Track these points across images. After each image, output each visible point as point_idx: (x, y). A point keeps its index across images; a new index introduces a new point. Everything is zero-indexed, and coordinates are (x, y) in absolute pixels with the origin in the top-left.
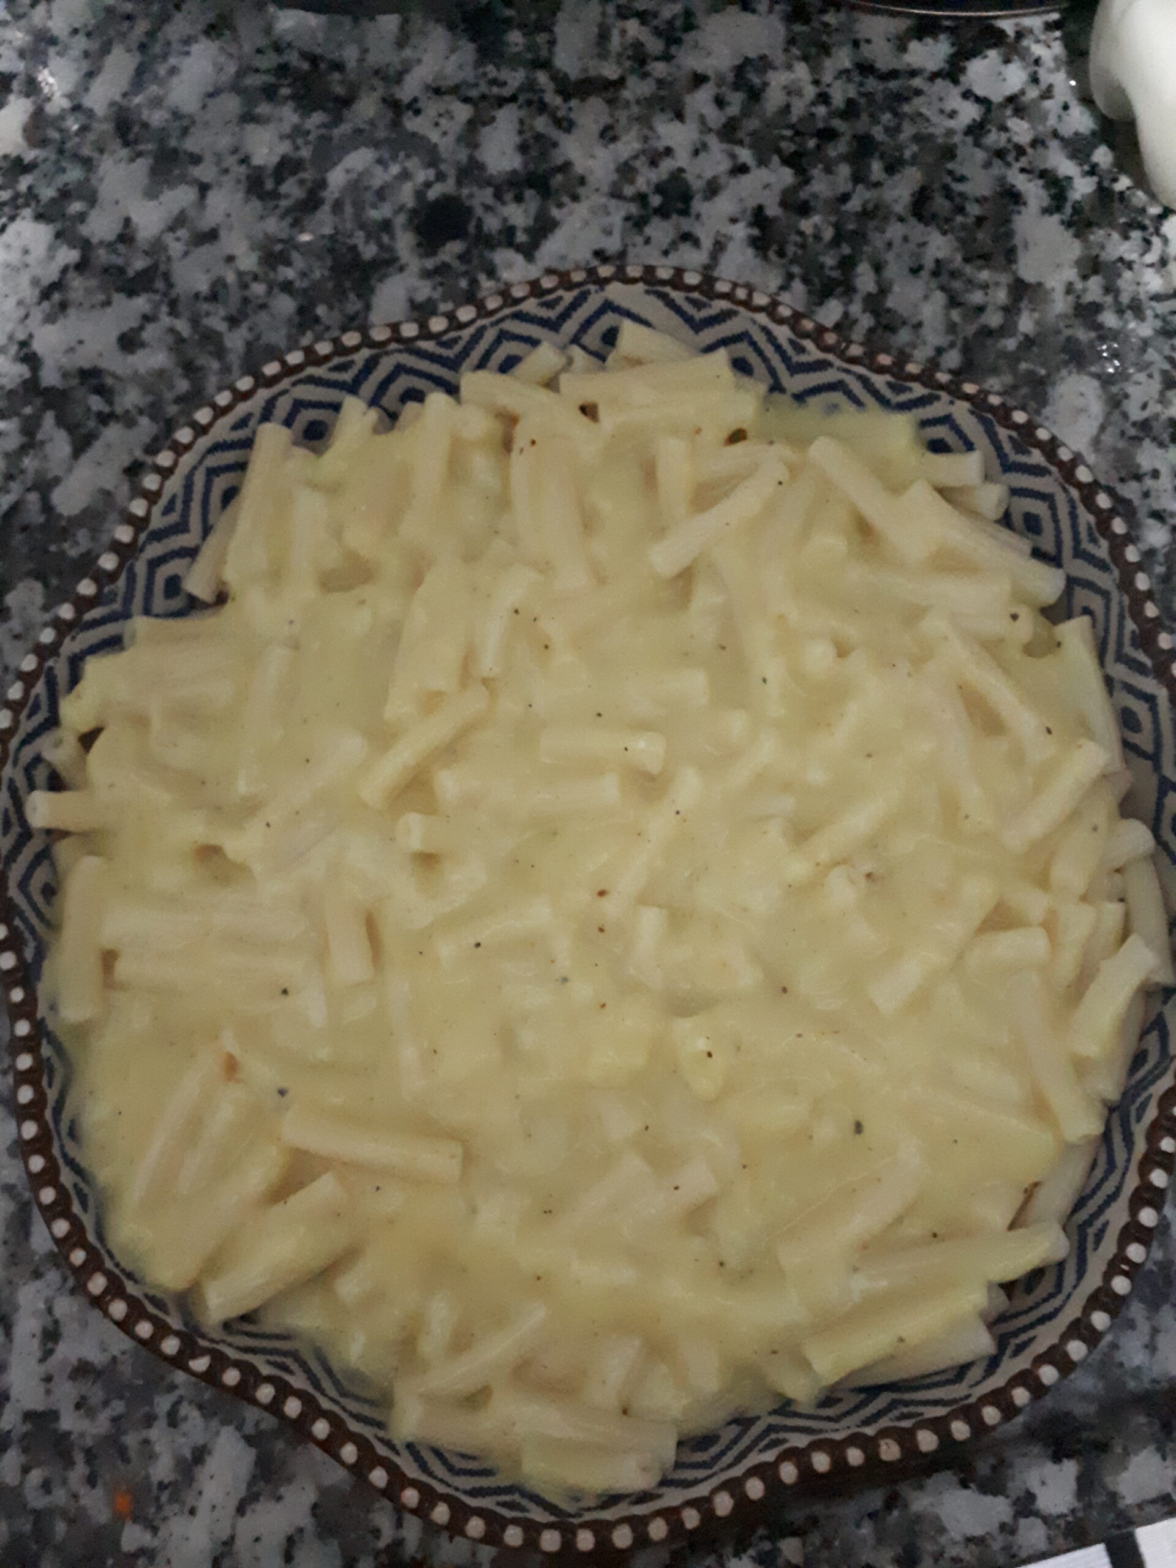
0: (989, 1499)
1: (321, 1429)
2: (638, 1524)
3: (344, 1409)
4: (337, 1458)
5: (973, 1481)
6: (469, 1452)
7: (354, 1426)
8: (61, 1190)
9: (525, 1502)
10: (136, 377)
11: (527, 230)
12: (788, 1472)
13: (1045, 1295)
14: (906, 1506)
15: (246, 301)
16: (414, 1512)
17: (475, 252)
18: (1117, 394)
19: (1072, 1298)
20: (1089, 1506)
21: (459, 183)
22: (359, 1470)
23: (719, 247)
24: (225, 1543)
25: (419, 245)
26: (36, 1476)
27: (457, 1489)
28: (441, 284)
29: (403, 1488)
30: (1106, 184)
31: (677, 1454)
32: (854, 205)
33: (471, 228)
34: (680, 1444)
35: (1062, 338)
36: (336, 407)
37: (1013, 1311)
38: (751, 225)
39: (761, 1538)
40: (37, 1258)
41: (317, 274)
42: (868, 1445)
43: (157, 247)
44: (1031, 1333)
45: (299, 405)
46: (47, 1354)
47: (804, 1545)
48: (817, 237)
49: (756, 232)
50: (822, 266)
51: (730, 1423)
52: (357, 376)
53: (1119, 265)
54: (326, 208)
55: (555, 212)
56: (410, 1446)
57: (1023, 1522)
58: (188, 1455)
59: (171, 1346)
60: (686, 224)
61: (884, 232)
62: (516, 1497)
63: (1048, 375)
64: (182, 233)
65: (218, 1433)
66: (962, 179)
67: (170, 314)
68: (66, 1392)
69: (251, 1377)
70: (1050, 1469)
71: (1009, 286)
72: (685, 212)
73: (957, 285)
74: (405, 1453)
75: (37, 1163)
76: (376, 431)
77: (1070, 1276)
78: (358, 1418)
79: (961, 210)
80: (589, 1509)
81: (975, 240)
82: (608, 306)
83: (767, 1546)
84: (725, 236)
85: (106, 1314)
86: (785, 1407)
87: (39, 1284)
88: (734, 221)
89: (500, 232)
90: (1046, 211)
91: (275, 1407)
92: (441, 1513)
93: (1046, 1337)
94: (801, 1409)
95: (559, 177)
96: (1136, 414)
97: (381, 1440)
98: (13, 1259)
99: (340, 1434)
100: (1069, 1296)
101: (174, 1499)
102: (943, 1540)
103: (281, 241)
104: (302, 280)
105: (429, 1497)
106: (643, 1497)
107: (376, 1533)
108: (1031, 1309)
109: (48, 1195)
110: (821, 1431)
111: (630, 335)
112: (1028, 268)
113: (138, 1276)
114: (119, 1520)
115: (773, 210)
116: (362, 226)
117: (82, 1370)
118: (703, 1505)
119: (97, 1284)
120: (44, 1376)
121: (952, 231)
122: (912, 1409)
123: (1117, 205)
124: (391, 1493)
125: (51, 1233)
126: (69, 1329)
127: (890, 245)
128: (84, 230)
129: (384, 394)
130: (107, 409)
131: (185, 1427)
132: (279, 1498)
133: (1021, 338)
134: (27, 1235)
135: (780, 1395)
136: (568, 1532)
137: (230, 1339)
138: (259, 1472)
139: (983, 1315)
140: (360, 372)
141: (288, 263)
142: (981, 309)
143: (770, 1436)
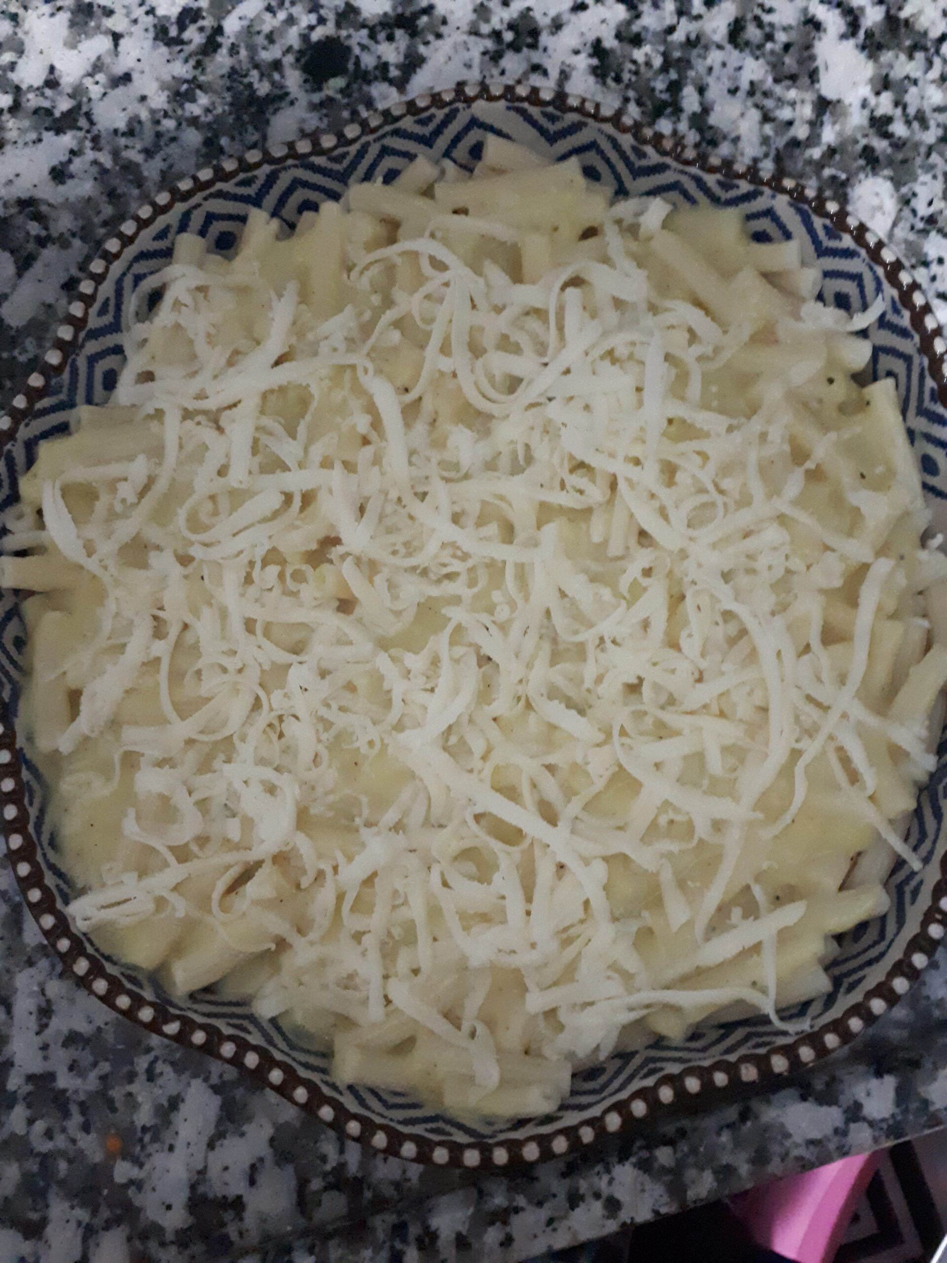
0: (825, 1110)
1: (276, 1076)
2: (544, 1141)
3: (294, 1059)
4: (291, 1100)
5: (810, 1095)
6: (399, 1090)
7: (303, 1073)
8: (45, 890)
9: (448, 1128)
10: (67, 204)
11: (397, 66)
12: (666, 1094)
13: (870, 942)
14: (757, 1117)
15: (158, 135)
16: (357, 1140)
17: (355, 86)
18: (906, 194)
19: (895, 944)
20: (905, 1111)
21: (338, 25)
22: (309, 1109)
23: (564, 75)
24: (200, 1172)
25: (305, 81)
26: (40, 1126)
27: (391, 1120)
28: (326, 115)
29: (346, 1121)
30: (892, 12)
31: (572, 1084)
32: (679, 36)
33: (351, 66)
34: (574, 1076)
35: (859, 147)
36: (243, 219)
37: (845, 956)
38: (591, 56)
39: (640, 1148)
40: (28, 949)
41: (219, 110)
42: (732, 1069)
43: (78, 92)
44: (861, 974)
45: (210, 218)
46: (43, 1027)
47: (675, 1152)
48: (648, 64)
49: (595, 62)
50: (653, 90)
51: (613, 1058)
52: (260, 190)
53: (906, 82)
54: (224, 51)
55: (422, 49)
56: (351, 1088)
57: (853, 1126)
58: (166, 1104)
59: (146, 1014)
60: (536, 57)
61: (705, 58)
62: (441, 1125)
63: (848, 179)
64: (101, 77)
65: (189, 1084)
66: (770, 11)
67: (93, 149)
68: (60, 1059)
69: (215, 1037)
70: (874, 1083)
71: (813, 102)
72: (534, 46)
73: (769, 103)
74: (347, 1093)
75: (24, 869)
76: (279, 237)
77: (891, 927)
78: (306, 1066)
79: (769, 37)
80: (501, 1131)
81: (783, 64)
82: (474, 123)
83: (644, 1154)
84: (569, 66)
85: (92, 992)
86: (659, 1042)
87: (32, 971)
88: (577, 52)
89: (376, 68)
90: (843, 37)
91: (236, 1061)
92: (380, 1140)
93: (875, 976)
94: (674, 1044)
95: (425, 19)
96: (923, 211)
97: (326, 1083)
98: (10, 952)
99: (292, 1080)
100: (892, 941)
101: (155, 1139)
102: (788, 1143)
103: (186, 81)
104: (206, 116)
105: (369, 1127)
106: (548, 1119)
107: (324, 1159)
108: (859, 954)
109: (35, 895)
110: (689, 1060)
111: (493, 146)
112: (828, 87)
113: (114, 958)
114: (111, 1157)
115: (610, 43)
116: (256, 66)
117: (72, 1039)
118: (596, 1123)
119: (81, 966)
120: (40, 1046)
121: (763, 55)
122: (765, 1039)
123: (903, 30)
124: (337, 1125)
125: (41, 927)
126: (61, 1006)
127: (710, 69)
128: (14, 77)
129: (284, 206)
130: (43, 233)
131: (160, 1081)
132: (243, 1135)
133: (825, 148)
134: (20, 931)
135: (655, 1034)
136: (486, 1150)
137: (195, 1007)
138: (224, 1113)
139: (821, 961)
140: (263, 186)
141: (193, 100)
142: (790, 123)
143: (649, 1067)
